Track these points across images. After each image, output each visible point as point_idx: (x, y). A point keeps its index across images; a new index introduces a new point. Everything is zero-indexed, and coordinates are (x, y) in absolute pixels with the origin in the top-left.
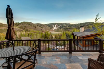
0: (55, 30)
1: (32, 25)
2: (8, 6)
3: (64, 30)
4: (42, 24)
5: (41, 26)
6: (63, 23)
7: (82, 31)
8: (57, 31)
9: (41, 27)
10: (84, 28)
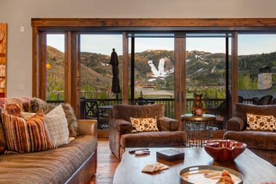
0: (159, 84)
1: (54, 59)
2: (114, 50)
3: (197, 82)
4: (99, 56)
5: (95, 65)
6: (195, 52)
7: (265, 88)
8: (167, 85)
9: (97, 71)
10: (271, 74)
